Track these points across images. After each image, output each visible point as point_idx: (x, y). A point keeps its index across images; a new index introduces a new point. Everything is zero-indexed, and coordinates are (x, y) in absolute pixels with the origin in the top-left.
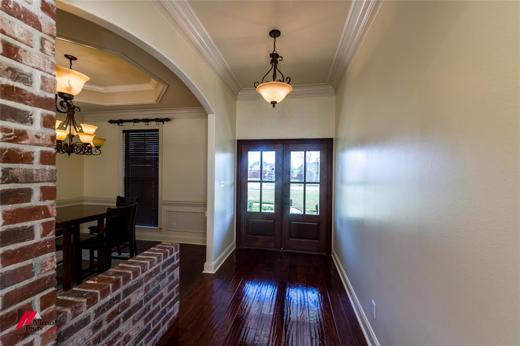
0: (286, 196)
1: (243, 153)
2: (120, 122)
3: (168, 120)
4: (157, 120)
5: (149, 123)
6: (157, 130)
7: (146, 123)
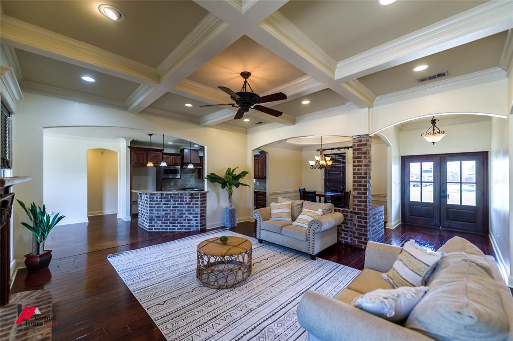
0: (444, 192)
1: (406, 164)
2: (323, 150)
4: (345, 148)
6: (345, 153)
7: (339, 150)
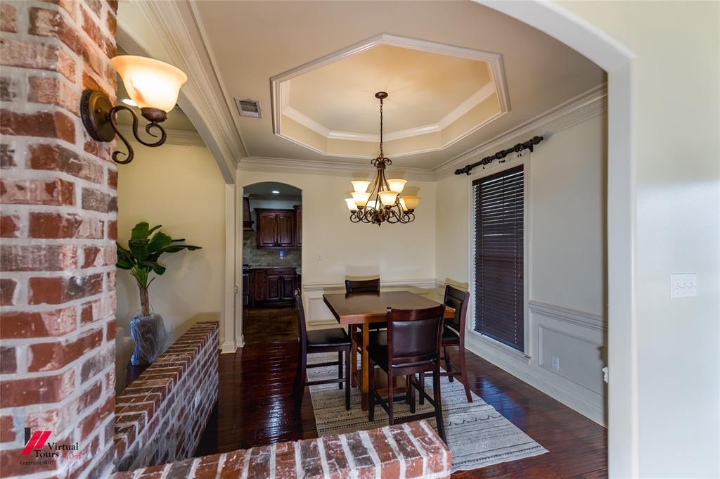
2: (467, 170)
3: (537, 140)
4: (518, 148)
5: (505, 159)
6: (520, 168)
7: (501, 160)
